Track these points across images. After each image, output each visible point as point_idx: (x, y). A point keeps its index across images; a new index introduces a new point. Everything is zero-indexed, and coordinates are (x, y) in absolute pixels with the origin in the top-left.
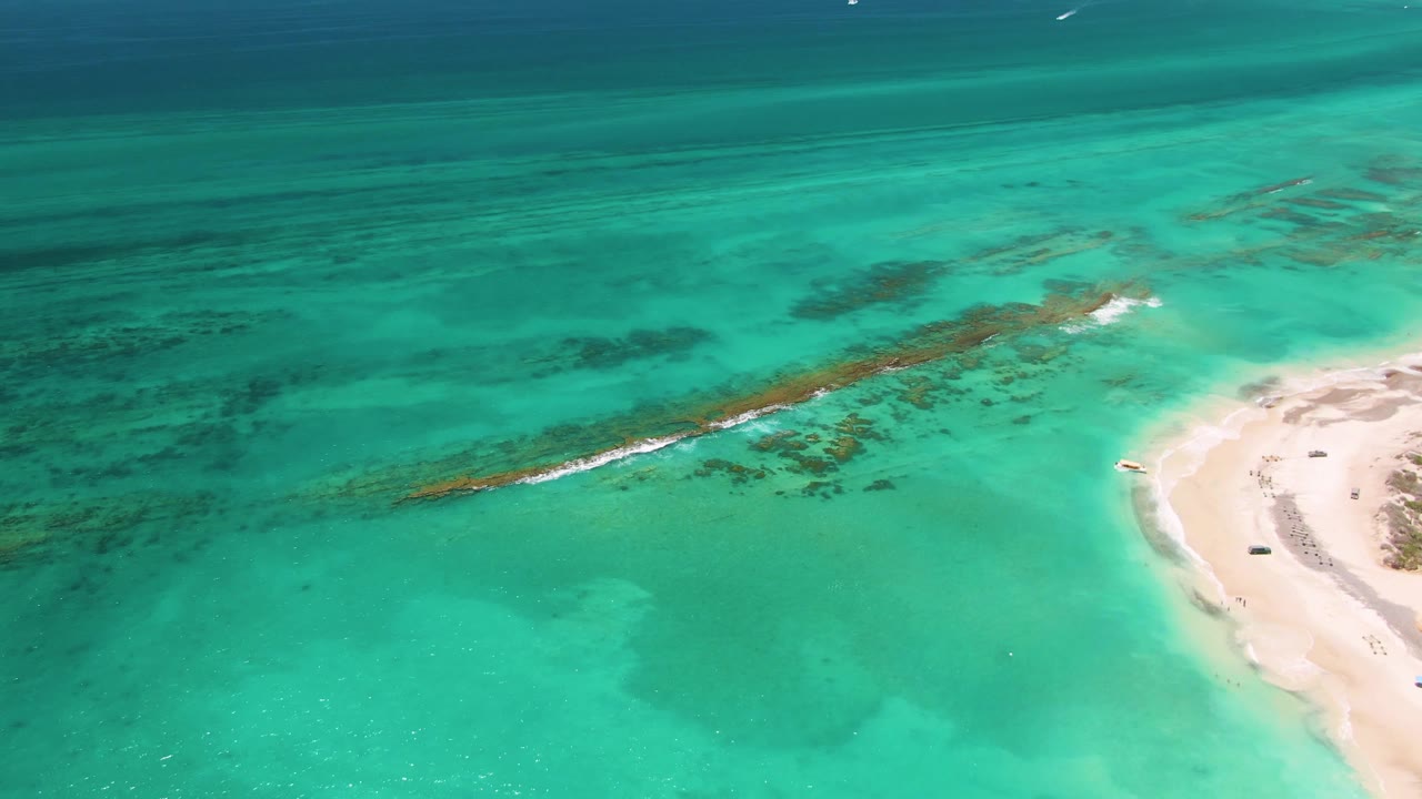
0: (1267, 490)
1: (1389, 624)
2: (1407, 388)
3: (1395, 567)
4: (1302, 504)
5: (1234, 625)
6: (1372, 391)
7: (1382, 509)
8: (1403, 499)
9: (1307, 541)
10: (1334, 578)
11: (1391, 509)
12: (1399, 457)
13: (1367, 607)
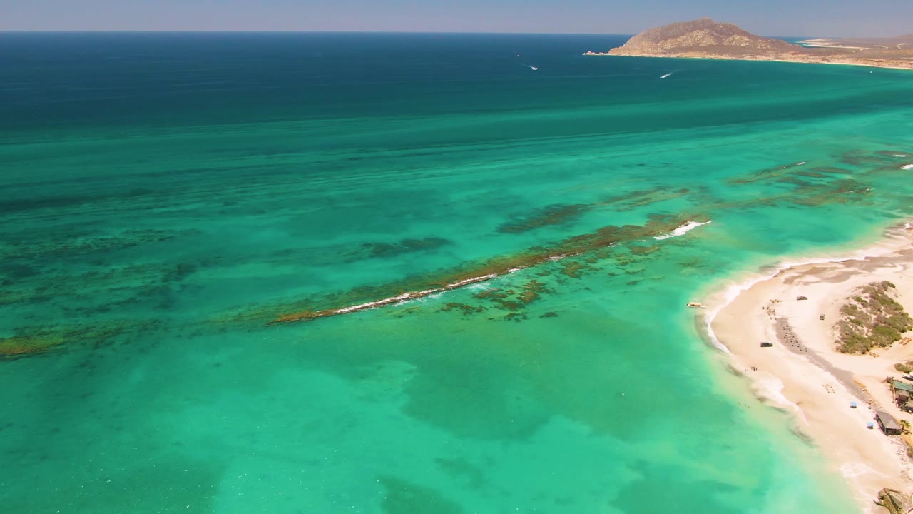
0: (773, 316)
1: (837, 379)
2: (856, 266)
3: (843, 352)
4: (791, 322)
5: (750, 381)
6: (836, 268)
7: (837, 323)
8: (849, 318)
9: (794, 340)
10: (807, 357)
11: (841, 322)
12: (848, 298)
13: (826, 371)
